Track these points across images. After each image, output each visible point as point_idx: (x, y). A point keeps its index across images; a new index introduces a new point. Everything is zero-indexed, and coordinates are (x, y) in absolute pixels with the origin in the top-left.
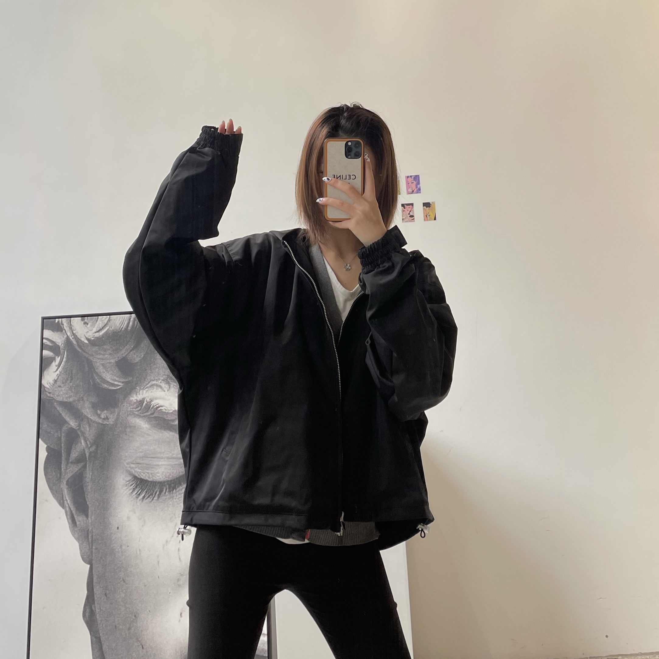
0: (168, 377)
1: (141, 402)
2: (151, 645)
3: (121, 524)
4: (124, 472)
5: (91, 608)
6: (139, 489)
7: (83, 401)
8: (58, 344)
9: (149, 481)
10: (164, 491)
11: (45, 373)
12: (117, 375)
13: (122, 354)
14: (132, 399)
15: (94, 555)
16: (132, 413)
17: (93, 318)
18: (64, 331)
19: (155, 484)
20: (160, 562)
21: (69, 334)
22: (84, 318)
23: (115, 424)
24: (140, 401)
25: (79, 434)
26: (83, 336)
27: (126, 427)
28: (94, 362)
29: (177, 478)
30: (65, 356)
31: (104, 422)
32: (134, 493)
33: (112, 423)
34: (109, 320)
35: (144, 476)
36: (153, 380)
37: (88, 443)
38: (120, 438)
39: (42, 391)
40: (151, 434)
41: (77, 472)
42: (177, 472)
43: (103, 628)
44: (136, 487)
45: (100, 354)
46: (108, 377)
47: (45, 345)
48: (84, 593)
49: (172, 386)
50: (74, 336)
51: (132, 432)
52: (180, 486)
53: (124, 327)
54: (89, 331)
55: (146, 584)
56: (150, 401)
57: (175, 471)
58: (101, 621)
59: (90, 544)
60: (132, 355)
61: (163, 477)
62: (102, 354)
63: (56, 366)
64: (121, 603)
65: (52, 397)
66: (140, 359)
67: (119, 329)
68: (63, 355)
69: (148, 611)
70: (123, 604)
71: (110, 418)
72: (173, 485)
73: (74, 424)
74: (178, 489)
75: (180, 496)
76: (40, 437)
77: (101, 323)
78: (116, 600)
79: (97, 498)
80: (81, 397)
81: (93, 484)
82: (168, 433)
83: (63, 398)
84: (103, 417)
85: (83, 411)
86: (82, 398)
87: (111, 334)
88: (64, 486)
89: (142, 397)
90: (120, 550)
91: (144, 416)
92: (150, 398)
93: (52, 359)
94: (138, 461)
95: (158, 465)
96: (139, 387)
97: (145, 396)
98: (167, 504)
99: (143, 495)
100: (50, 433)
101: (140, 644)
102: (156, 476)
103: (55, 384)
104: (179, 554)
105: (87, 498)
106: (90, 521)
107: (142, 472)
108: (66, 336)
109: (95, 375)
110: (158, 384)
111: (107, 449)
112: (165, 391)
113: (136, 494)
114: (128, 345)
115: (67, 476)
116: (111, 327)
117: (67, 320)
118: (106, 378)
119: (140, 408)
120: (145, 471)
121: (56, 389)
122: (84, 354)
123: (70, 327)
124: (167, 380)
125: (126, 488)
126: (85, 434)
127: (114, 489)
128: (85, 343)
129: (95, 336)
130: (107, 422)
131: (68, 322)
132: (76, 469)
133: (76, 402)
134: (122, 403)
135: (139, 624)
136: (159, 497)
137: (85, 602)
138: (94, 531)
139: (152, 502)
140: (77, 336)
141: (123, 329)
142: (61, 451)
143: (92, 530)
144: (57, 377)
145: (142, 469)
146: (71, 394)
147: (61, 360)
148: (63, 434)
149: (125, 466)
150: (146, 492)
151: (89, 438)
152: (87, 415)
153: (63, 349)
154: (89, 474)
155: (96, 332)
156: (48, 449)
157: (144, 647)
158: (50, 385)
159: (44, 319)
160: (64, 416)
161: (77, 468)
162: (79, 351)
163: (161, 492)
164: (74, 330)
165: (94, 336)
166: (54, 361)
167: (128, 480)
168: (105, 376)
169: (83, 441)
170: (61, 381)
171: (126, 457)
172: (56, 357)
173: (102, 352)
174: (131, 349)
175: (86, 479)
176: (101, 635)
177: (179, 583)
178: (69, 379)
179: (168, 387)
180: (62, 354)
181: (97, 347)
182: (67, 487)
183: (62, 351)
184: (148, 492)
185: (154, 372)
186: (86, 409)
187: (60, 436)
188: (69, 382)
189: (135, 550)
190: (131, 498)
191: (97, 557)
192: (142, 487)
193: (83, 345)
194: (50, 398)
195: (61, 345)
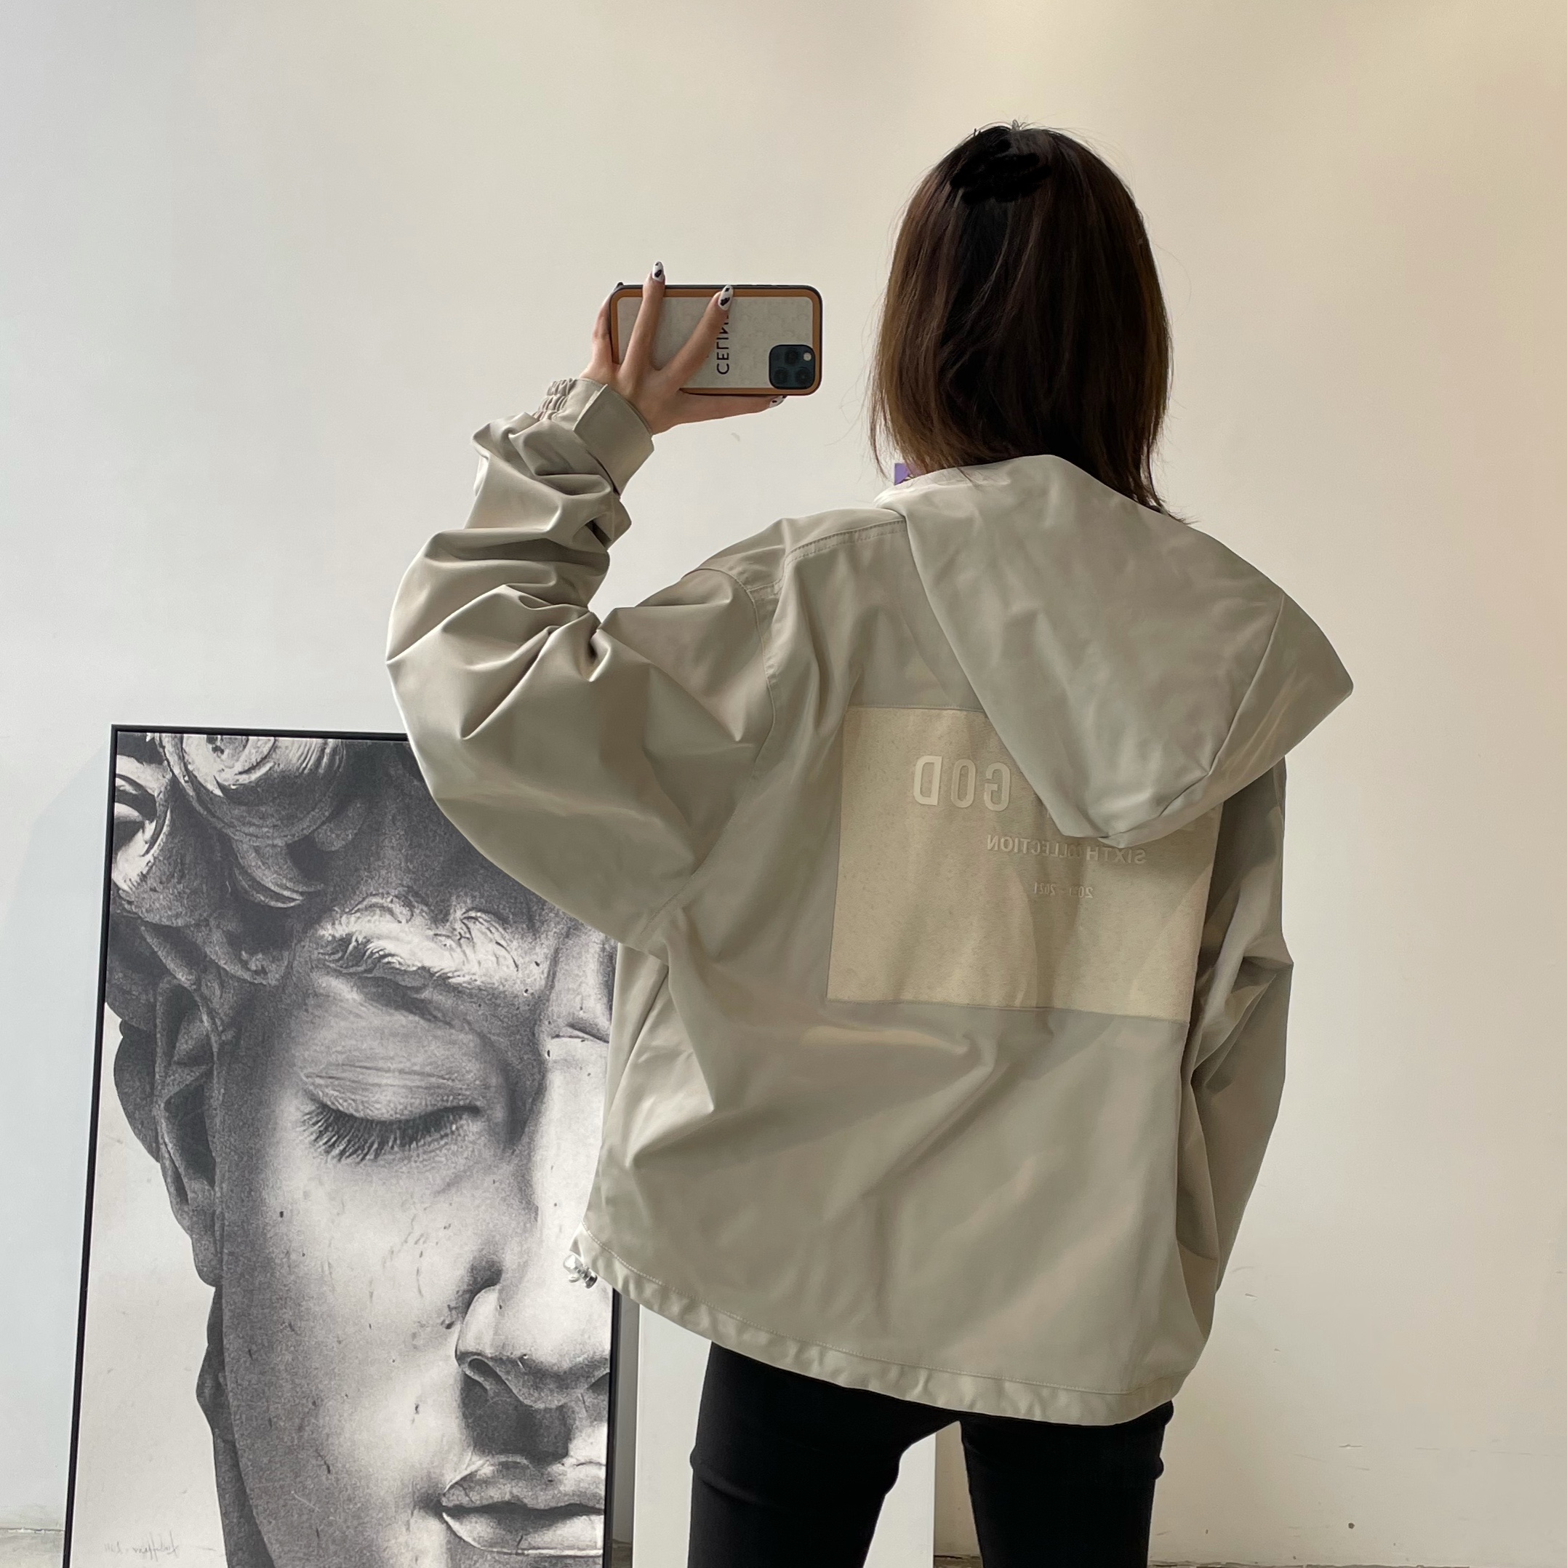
0: (408, 893)
1: (346, 941)
2: (348, 1466)
3: (290, 1206)
4: (300, 1093)
5: (216, 1379)
6: (333, 1133)
7: (208, 928)
8: (150, 791)
9: (356, 1118)
10: (390, 1144)
11: (119, 854)
12: (289, 876)
13: (303, 829)
14: (321, 932)
15: (225, 1268)
16: (321, 966)
17: (236, 739)
18: (165, 762)
19: (369, 1126)
20: (375, 1293)
21: (177, 771)
22: (215, 736)
23: (282, 986)
24: (342, 939)
25: (195, 1001)
26: (210, 778)
27: (306, 995)
28: (237, 840)
29: (420, 1117)
30: (167, 822)
31: (255, 979)
32: (321, 1143)
33: (274, 983)
34: (274, 748)
35: (343, 1106)
36: (374, 895)
37: (219, 1023)
38: (293, 1018)
39: (112, 897)
40: (364, 1015)
41: (191, 1084)
42: (421, 1104)
43: (242, 1422)
44: (326, 1129)
45: (251, 824)
46: (269, 879)
47: (119, 790)
48: (201, 1345)
49: (417, 911)
50: (189, 777)
51: (320, 1007)
52: (427, 1136)
53: (309, 766)
54: (226, 770)
55: (341, 1339)
56: (364, 940)
57: (418, 1101)
58: (239, 1406)
59: (218, 1242)
60: (326, 833)
61: (388, 1112)
62: (254, 825)
63: (146, 843)
64: (285, 1375)
65: (136, 913)
66: (344, 843)
67: (298, 769)
68: (162, 818)
69: (343, 1394)
70: (288, 1377)
71: (270, 971)
72: (410, 1131)
73: (186, 978)
74: (422, 1142)
75: (425, 1157)
76: (106, 999)
77: (254, 751)
78: (272, 1366)
79: (235, 1146)
80: (202, 918)
81: (226, 1113)
82: (404, 1016)
83: (161, 917)
84: (254, 968)
85: (208, 950)
86: (206, 920)
87: (276, 781)
88: (159, 1112)
89: (347, 932)
90: (284, 1260)
91: (351, 974)
92: (364, 935)
93: (137, 827)
94: (334, 1073)
95: (379, 1085)
96: (340, 908)
97: (354, 930)
98: (396, 1171)
99: (341, 1148)
100: (129, 993)
101: (322, 1462)
102: (372, 1109)
103: (144, 883)
104: (418, 1280)
105: (213, 1142)
106: (218, 1194)
107: (342, 1098)
108: (171, 774)
109: (237, 872)
110: (385, 905)
111: (260, 1039)
112: (400, 922)
113: (326, 1143)
114: (317, 810)
115: (166, 1091)
116: (279, 765)
117: (173, 739)
118: (262, 880)
119: (340, 955)
120: (349, 1094)
121: (145, 896)
122: (213, 820)
123: (181, 755)
124: (406, 898)
125: (302, 1128)
126: (212, 1003)
127: (275, 1129)
128: (216, 795)
129: (241, 782)
130: (264, 979)
131: (177, 744)
132: (188, 1077)
133: (192, 929)
134: (299, 941)
135: (321, 1421)
136: (377, 1156)
137: (204, 1364)
138: (226, 1215)
139: (362, 1165)
140: (196, 777)
141: (306, 771)
142: (155, 1035)
143: (222, 1213)
144: (147, 868)
145: (342, 1091)
146: (181, 910)
147: (158, 829)
148: (160, 998)
149: (301, 1080)
150: (349, 1141)
151: (220, 1011)
152: (216, 961)
153: (163, 805)
154: (219, 1093)
155: (241, 773)
156: (124, 1028)
157: (331, 1468)
158: (131, 885)
159: (116, 730)
160: (162, 958)
161: (191, 1076)
162: (199, 813)
163: (382, 1144)
164: (189, 762)
165: (238, 780)
166: (141, 831)
167: (307, 1111)
168: (261, 875)
169: (205, 1018)
170: (157, 879)
171: (305, 1059)
172: (147, 822)
173: (255, 821)
174: (324, 819)
175: (212, 1101)
176: (236, 1436)
177: (414, 1343)
178: (176, 874)
179: (409, 913)
180: (159, 818)
181: (243, 808)
182: (167, 1114)
183: (159, 809)
184: (352, 1143)
185: (377, 878)
186: (215, 945)
187: (152, 1000)
188: (176, 880)
189: (319, 1263)
190: (312, 1150)
191: (232, 1271)
192: (339, 1129)
193: (211, 799)
194: (129, 915)
195: (159, 794)
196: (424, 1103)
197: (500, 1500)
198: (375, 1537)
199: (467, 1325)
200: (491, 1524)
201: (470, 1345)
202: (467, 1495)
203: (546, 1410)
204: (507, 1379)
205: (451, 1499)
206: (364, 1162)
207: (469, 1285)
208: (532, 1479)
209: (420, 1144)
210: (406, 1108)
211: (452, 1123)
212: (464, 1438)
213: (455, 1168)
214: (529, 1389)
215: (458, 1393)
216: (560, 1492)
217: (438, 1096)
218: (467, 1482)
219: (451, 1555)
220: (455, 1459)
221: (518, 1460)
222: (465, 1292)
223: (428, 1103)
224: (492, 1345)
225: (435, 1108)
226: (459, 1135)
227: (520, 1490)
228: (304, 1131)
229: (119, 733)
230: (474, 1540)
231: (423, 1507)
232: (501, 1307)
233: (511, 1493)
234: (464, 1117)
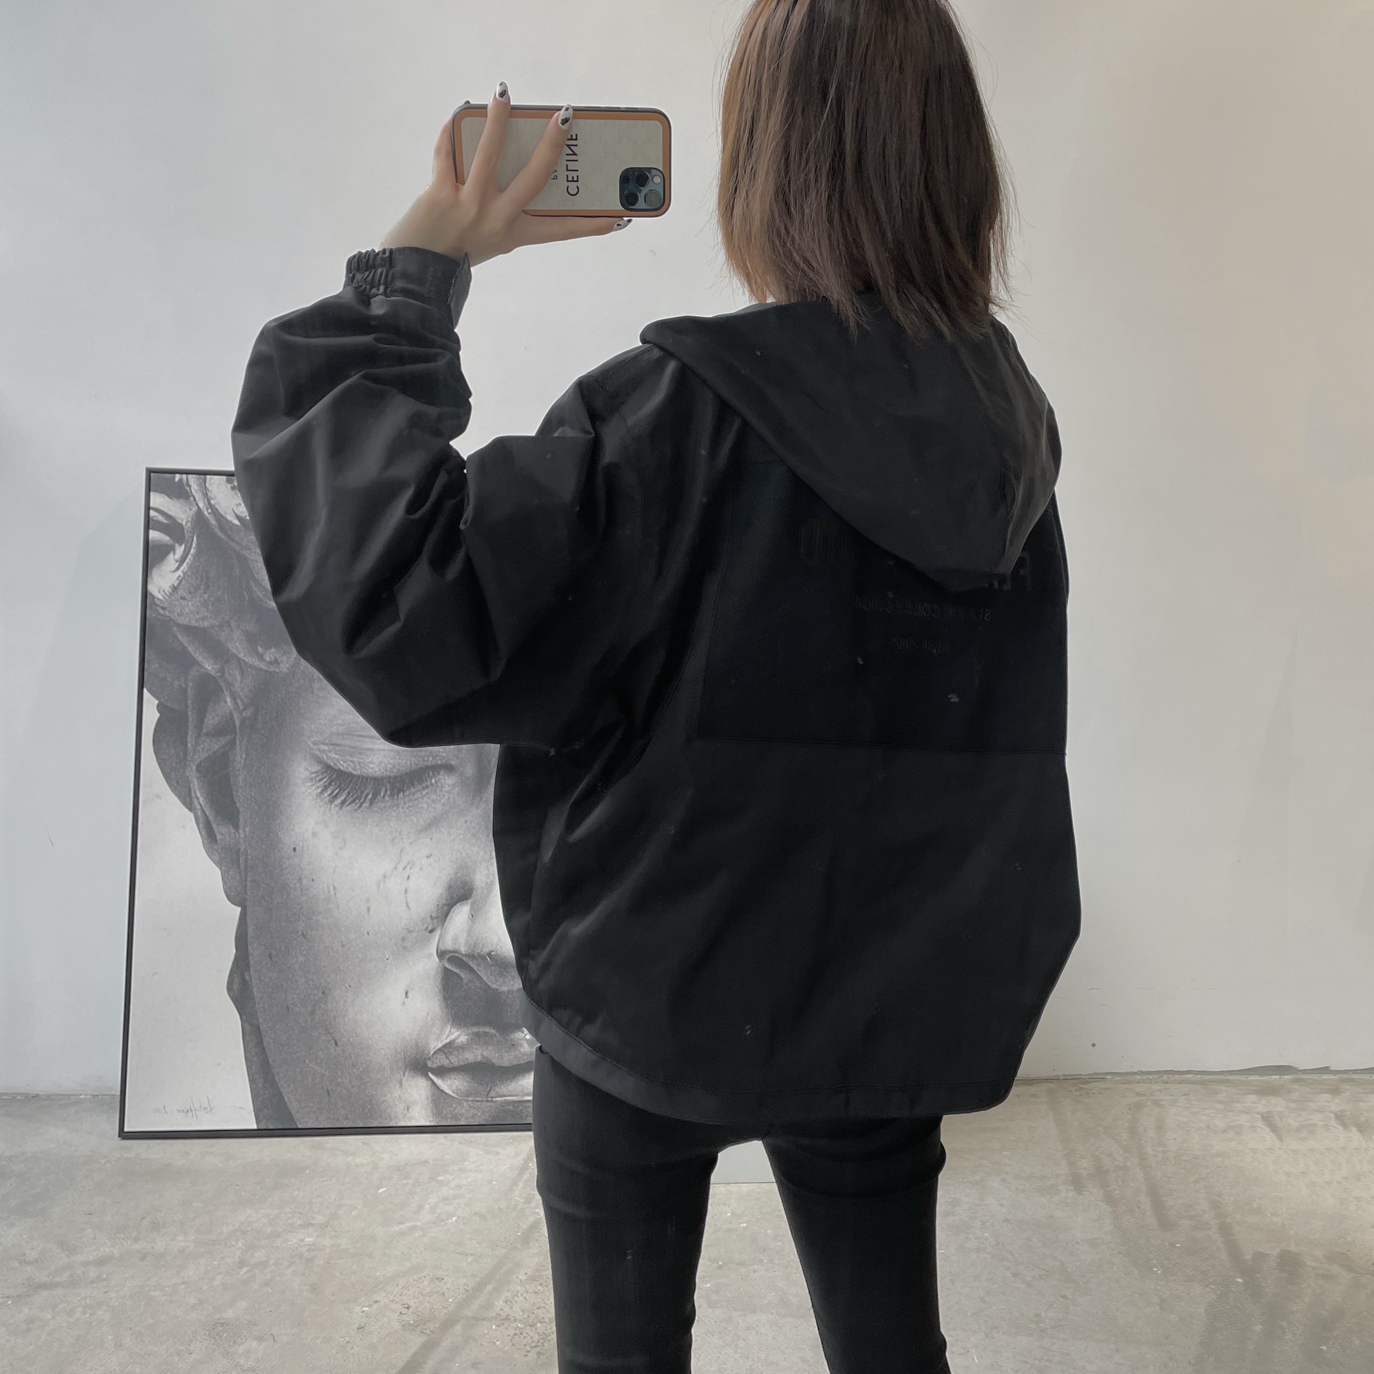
2: (351, 1039)
3: (301, 844)
4: (308, 756)
5: (243, 976)
6: (336, 787)
7: (229, 629)
8: (179, 521)
9: (354, 776)
10: (382, 795)
11: (154, 571)
15: (248, 892)
18: (192, 498)
19: (364, 781)
20: (371, 908)
21: (201, 505)
22: (232, 479)
23: (292, 673)
25: (221, 685)
26: (229, 511)
27: (312, 680)
28: (252, 560)
29: (406, 774)
30: (194, 545)
31: (270, 668)
32: (326, 795)
33: (285, 670)
35: (343, 766)
37: (240, 703)
38: (301, 698)
39: (148, 604)
41: (217, 751)
42: (406, 763)
43: (265, 1010)
44: (330, 784)
47: (153, 520)
48: (230, 951)
50: (212, 510)
52: (412, 788)
55: (344, 943)
57: (404, 761)
58: (262, 998)
59: (242, 873)
61: (380, 770)
63: (177, 561)
64: (299, 972)
65: (168, 617)
68: (190, 543)
69: (347, 985)
70: (302, 974)
71: (282, 662)
72: (398, 785)
73: (212, 668)
74: (407, 792)
75: (411, 804)
76: (145, 685)
78: (289, 965)
79: (255, 799)
80: (224, 621)
81: (248, 773)
83: (190, 619)
84: (268, 659)
85: (229, 646)
86: (228, 622)
88: (192, 773)
90: (297, 885)
93: (170, 549)
94: (335, 740)
95: (372, 750)
98: (387, 815)
99: (343, 798)
100: (165, 680)
101: (331, 1038)
102: (368, 768)
103: (175, 593)
104: (406, 897)
105: (237, 795)
106: (242, 836)
107: (342, 760)
108: (197, 507)
109: (253, 585)
111: (274, 715)
113: (330, 795)
115: (197, 756)
117: (198, 480)
120: (348, 757)
121: (177, 603)
122: (233, 544)
123: (205, 491)
125: (310, 784)
126: (234, 687)
127: (288, 784)
128: (234, 524)
130: (276, 667)
131: (201, 483)
132: (215, 745)
133: (216, 629)
135: (329, 1006)
136: (371, 803)
137: (232, 967)
138: (249, 851)
139: (359, 811)
140: (217, 510)
142: (187, 713)
143: (246, 850)
144: (178, 582)
145: (342, 754)
146: (206, 614)
147: (187, 550)
148: (191, 684)
149: (309, 746)
150: (349, 793)
151: (241, 694)
152: (237, 654)
153: (190, 532)
154: (241, 757)
156: (160, 708)
157: (338, 1042)
158: (164, 595)
159: (150, 472)
160: (192, 652)
161: (218, 745)
162: (221, 539)
163: (375, 795)
164: (212, 499)
166: (172, 553)
167: (313, 770)
169: (228, 699)
170: (186, 590)
171: (311, 731)
172: (177, 545)
176: (260, 1020)
177: (403, 944)
178: (202, 586)
180: (188, 542)
182: (198, 775)
183: (187, 535)
184: (351, 794)
186: (235, 642)
187: (184, 686)
188: (202, 591)
189: (325, 886)
190: (319, 800)
191: (254, 894)
192: (340, 784)
193: (230, 527)
194: (163, 618)
195: (186, 524)
196: (409, 763)
197: (473, 1061)
198: (374, 1093)
199: (446, 930)
200: (467, 1079)
201: (448, 944)
202: (447, 1058)
203: (508, 992)
204: (479, 970)
205: (435, 1061)
206: (361, 809)
207: (447, 900)
208: (498, 1044)
209: (406, 794)
210: (394, 767)
211: (431, 778)
212: (445, 1014)
213: (434, 812)
214: (496, 977)
215: (439, 981)
216: (520, 1052)
217: (420, 757)
218: (448, 1048)
219: (436, 1104)
220: (438, 1032)
221: (488, 1030)
222: (444, 905)
223: (413, 763)
224: (465, 944)
225: (418, 766)
226: (438, 786)
227: (489, 1052)
228: (312, 785)
229: (152, 474)
230: (453, 1092)
231: (413, 1069)
232: (472, 916)
233: (482, 1055)
234: (441, 773)
